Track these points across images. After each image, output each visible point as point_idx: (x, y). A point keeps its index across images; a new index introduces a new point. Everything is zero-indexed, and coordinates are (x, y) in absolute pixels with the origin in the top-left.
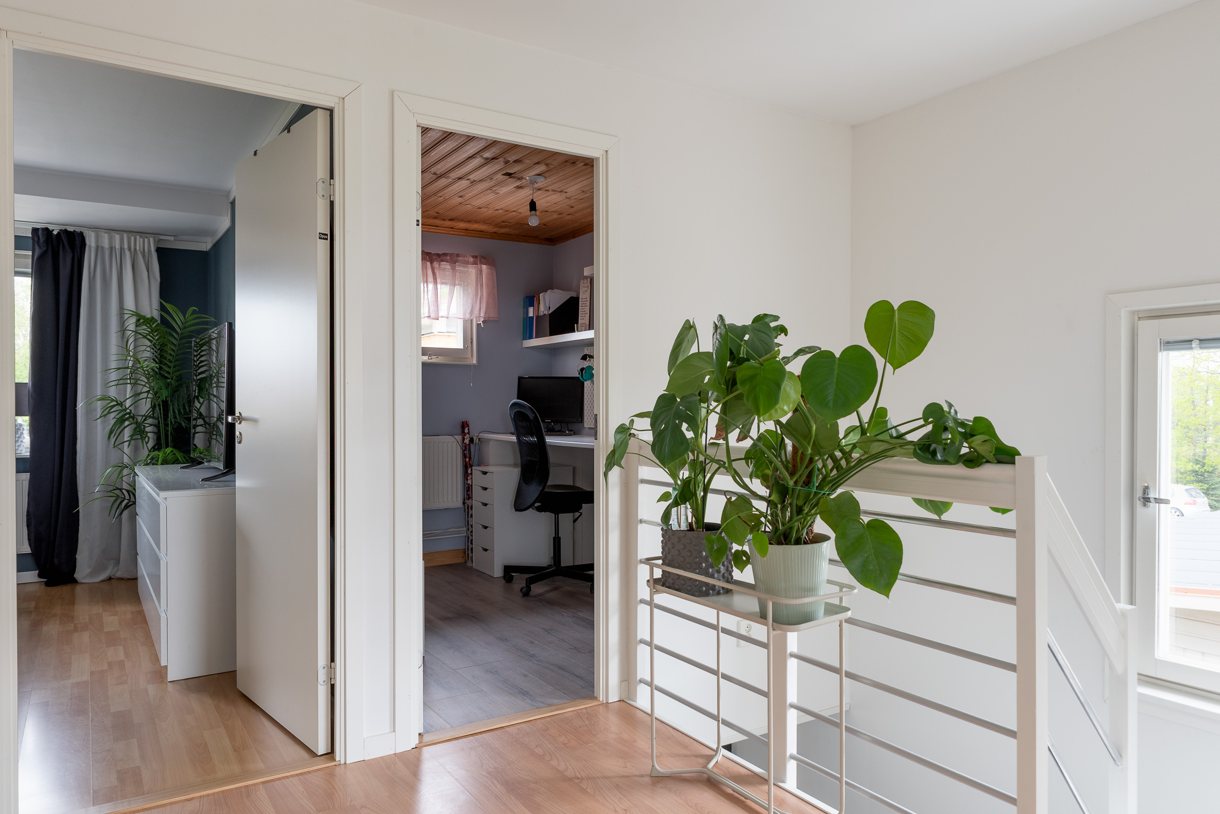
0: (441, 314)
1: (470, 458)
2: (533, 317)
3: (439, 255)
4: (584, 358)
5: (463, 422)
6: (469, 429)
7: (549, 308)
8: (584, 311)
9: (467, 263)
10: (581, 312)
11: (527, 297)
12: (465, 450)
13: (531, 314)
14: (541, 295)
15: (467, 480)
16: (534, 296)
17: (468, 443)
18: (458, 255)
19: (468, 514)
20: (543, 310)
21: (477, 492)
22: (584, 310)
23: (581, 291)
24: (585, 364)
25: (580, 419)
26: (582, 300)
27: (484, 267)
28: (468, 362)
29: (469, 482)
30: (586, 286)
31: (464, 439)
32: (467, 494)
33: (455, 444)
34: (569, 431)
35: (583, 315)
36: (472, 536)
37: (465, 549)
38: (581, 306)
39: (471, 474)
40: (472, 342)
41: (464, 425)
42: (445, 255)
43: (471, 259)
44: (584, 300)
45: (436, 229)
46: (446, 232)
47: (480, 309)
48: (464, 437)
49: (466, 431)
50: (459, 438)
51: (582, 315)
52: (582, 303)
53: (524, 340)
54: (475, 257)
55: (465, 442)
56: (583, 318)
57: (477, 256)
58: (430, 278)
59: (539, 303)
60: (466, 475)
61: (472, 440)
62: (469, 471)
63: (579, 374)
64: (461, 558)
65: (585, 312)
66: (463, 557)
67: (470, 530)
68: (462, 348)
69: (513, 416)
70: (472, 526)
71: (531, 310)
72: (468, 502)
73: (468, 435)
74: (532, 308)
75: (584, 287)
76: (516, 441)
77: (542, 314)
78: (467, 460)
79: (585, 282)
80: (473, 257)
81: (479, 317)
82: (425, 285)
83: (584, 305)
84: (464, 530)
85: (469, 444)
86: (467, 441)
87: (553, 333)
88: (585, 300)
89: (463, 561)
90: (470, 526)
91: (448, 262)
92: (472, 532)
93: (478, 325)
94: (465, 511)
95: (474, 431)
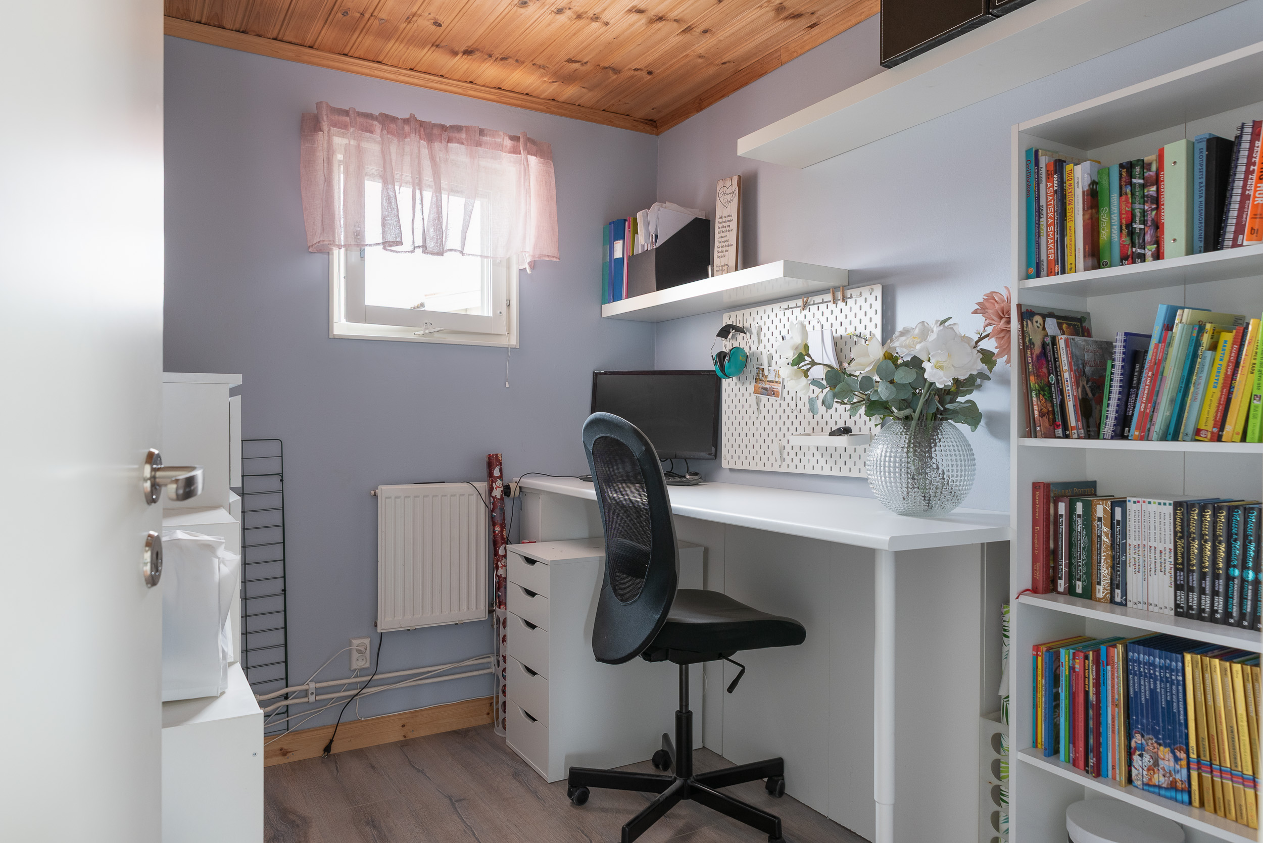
0: (448, 246)
1: (503, 527)
2: (623, 258)
3: (443, 128)
4: (724, 333)
5: (490, 457)
6: (501, 470)
7: (657, 236)
8: (725, 242)
9: (500, 147)
10: (719, 242)
11: (610, 224)
12: (493, 511)
13: (618, 253)
14: (640, 215)
15: (497, 568)
16: (625, 220)
17: (498, 496)
18: (482, 132)
19: (498, 635)
20: (643, 242)
21: (514, 594)
22: (725, 239)
23: (718, 203)
24: (725, 345)
25: (713, 449)
26: (721, 220)
27: (533, 160)
28: (503, 342)
29: (501, 572)
30: (728, 191)
31: (491, 489)
32: (498, 597)
33: (474, 497)
34: (691, 474)
35: (724, 249)
36: (505, 678)
37: (492, 698)
38: (719, 233)
39: (505, 556)
40: (509, 306)
41: (493, 462)
42: (458, 129)
43: (508, 143)
44: (724, 219)
45: (441, 83)
46: (460, 91)
47: (524, 238)
48: (492, 485)
49: (496, 473)
50: (482, 486)
51: (720, 250)
52: (721, 225)
53: (603, 303)
54: (515, 139)
55: (493, 495)
56: (723, 254)
57: (519, 138)
58: (428, 177)
59: (636, 232)
60: (496, 559)
61: (507, 490)
62: (501, 552)
63: (715, 364)
64: (485, 716)
65: (727, 244)
66: (488, 714)
67: (501, 668)
68: (491, 315)
69: (591, 449)
70: (504, 657)
71: (618, 246)
72: (499, 611)
73: (499, 482)
74: (621, 242)
75: (725, 194)
76: (596, 499)
77: (640, 251)
78: (498, 529)
79: (728, 183)
80: (513, 138)
81: (522, 252)
82: (418, 192)
83: (724, 229)
84: (490, 662)
85: (502, 499)
86: (497, 493)
87: (662, 284)
88: (728, 219)
89: (489, 721)
90: (501, 659)
91: (463, 144)
92: (504, 670)
93: (522, 271)
94: (493, 626)
95: (513, 475)
